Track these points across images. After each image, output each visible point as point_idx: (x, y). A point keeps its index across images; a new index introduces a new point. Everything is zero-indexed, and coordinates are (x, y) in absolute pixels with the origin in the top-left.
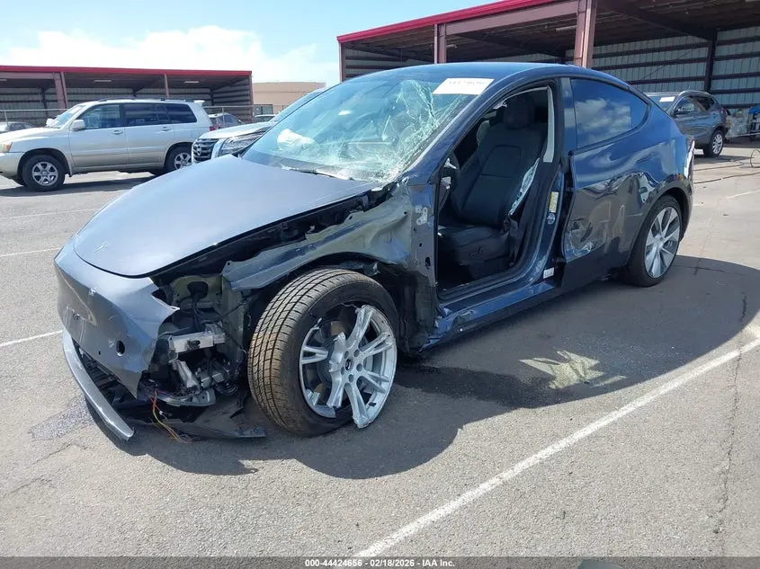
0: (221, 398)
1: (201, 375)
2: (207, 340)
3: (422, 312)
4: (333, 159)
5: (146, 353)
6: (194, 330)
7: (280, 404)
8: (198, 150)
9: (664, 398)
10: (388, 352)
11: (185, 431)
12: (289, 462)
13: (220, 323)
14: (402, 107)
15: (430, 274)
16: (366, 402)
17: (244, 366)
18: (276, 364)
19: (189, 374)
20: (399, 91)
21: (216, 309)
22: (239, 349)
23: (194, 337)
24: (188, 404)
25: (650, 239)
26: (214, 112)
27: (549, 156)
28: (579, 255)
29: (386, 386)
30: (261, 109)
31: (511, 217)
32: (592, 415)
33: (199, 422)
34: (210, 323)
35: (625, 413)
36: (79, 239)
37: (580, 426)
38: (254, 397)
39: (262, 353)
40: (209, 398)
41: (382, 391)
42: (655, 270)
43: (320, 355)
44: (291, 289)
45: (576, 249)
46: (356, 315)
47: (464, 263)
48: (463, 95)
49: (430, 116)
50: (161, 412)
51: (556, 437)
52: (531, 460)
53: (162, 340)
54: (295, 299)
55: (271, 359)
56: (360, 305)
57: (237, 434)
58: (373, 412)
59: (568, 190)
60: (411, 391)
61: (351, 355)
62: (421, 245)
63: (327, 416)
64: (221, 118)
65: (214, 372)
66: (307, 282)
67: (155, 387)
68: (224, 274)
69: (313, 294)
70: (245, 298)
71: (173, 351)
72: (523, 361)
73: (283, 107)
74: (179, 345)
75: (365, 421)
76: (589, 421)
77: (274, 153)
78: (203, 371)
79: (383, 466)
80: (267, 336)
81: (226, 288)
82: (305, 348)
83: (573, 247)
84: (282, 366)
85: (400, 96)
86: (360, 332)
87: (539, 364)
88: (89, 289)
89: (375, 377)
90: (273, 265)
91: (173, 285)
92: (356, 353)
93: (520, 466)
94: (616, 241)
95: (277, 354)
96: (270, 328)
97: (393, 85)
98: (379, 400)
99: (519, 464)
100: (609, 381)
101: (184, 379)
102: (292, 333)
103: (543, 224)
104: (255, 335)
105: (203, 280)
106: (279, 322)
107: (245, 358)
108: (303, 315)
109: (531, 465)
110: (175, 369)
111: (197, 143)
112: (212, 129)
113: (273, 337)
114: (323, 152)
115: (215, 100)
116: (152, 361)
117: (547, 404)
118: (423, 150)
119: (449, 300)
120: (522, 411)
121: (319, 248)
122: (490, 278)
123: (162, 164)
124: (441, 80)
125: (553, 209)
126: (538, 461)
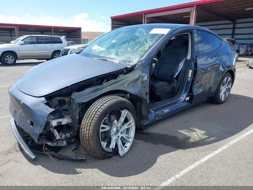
0: (69, 143)
1: (62, 135)
2: (65, 121)
3: (144, 112)
4: (113, 56)
5: (41, 126)
6: (60, 118)
7: (92, 147)
8: (63, 52)
9: (232, 146)
10: (132, 127)
11: (55, 156)
12: (95, 169)
13: (70, 115)
14: (138, 38)
15: (147, 98)
16: (123, 146)
17: (78, 131)
18: (91, 132)
19: (58, 134)
20: (136, 32)
21: (69, 110)
22: (76, 125)
23: (60, 120)
24: (56, 145)
25: (222, 87)
26: (68, 40)
27: (189, 57)
28: (198, 93)
29: (131, 140)
30: (84, 40)
31: (175, 78)
32: (207, 152)
33: (60, 152)
34: (66, 115)
35: (219, 152)
36: (18, 82)
37: (203, 157)
38: (82, 144)
39: (86, 127)
40: (65, 143)
41: (130, 142)
42: (223, 99)
43: (107, 128)
44: (97, 103)
45: (197, 90)
46: (121, 113)
47: (158, 94)
48: (160, 34)
49: (148, 41)
50: (46, 149)
51: (195, 161)
52: (186, 170)
53: (48, 121)
54: (99, 107)
55: (89, 130)
56: (122, 109)
57: (75, 158)
58: (126, 150)
59: (195, 69)
60: (140, 142)
61: (119, 128)
62: (144, 88)
63: (109, 151)
64: (71, 43)
65: (67, 133)
66: (103, 100)
67: (44, 139)
68: (72, 96)
69: (106, 105)
70: (79, 106)
71: (52, 126)
72: (179, 131)
73: (92, 40)
74: (54, 123)
75: (123, 154)
76: (206, 155)
77: (91, 53)
78: (62, 133)
79: (130, 172)
80: (88, 121)
81: (72, 102)
82: (102, 126)
83: (196, 90)
84: (93, 132)
85: (137, 34)
86: (122, 119)
87: (184, 132)
88: (21, 101)
89: (127, 137)
90: (90, 94)
91: (53, 100)
92: (121, 128)
93: (183, 173)
94: (211, 88)
95: (91, 128)
96: (89, 118)
97: (134, 30)
98: (128, 145)
99: (182, 172)
100: (211, 139)
101: (55, 136)
102: (97, 120)
103: (186, 81)
104: (83, 120)
105: (64, 99)
106: (93, 116)
107: (79, 129)
108: (102, 113)
109: (186, 172)
110: (52, 132)
111: (63, 50)
112: (68, 46)
113: (90, 121)
114: (109, 53)
115: (69, 37)
116: (44, 129)
117: (190, 148)
118: (146, 53)
119: (153, 108)
120: (181, 150)
121: (108, 88)
122: (167, 100)
123: (50, 57)
124: (152, 29)
125: (190, 76)
126: (189, 170)
